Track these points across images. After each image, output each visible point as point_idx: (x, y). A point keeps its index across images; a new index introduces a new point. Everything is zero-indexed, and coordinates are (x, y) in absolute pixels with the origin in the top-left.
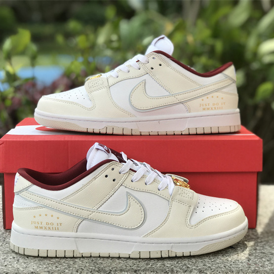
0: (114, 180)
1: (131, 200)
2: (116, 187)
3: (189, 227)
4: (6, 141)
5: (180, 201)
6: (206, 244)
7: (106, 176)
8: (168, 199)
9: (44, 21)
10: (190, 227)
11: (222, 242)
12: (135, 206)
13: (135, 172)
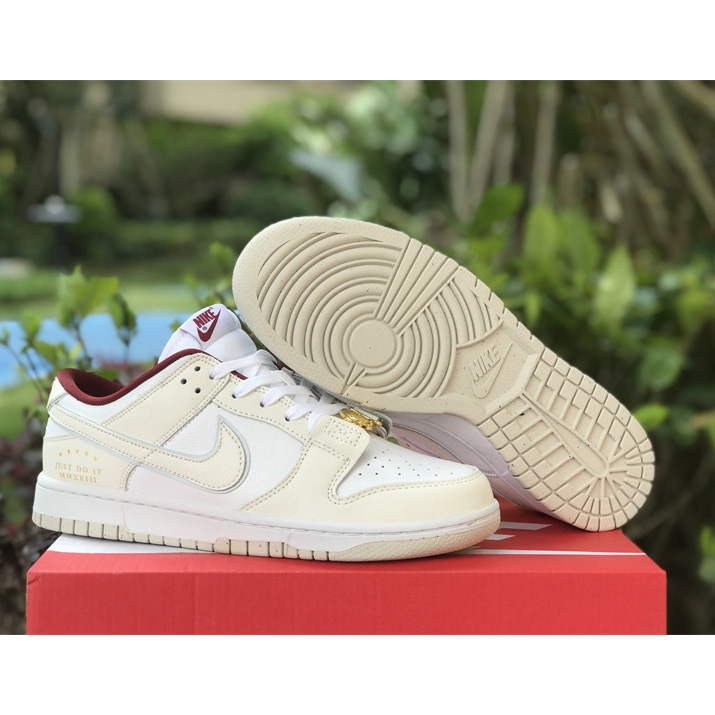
0: (198, 391)
1: (225, 434)
2: (201, 404)
3: (334, 500)
4: (44, 575)
5: (327, 448)
6: (365, 539)
7: (184, 382)
8: (302, 440)
9: (175, 216)
10: (336, 501)
11: (403, 541)
12: (230, 447)
13: (244, 378)
